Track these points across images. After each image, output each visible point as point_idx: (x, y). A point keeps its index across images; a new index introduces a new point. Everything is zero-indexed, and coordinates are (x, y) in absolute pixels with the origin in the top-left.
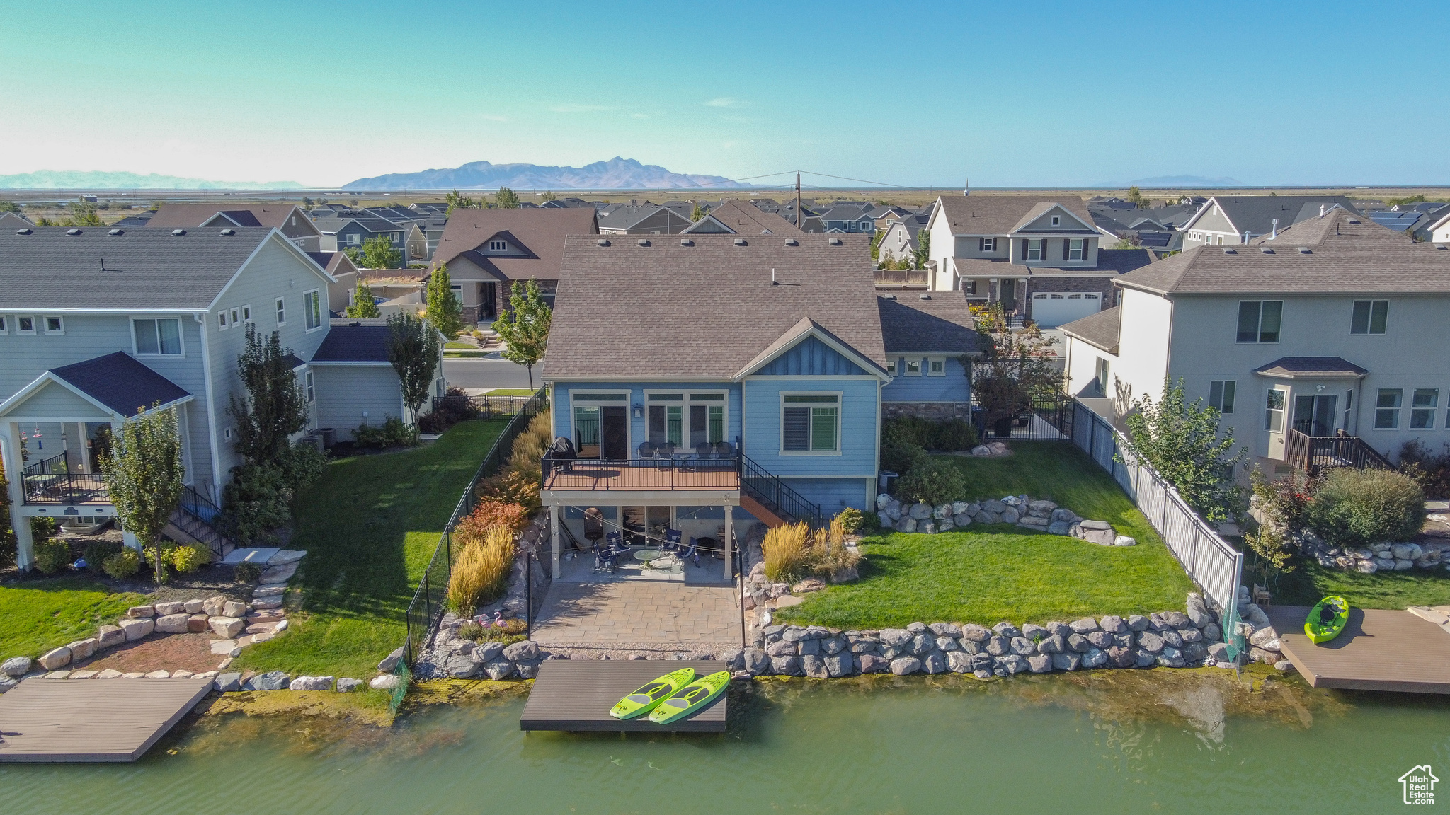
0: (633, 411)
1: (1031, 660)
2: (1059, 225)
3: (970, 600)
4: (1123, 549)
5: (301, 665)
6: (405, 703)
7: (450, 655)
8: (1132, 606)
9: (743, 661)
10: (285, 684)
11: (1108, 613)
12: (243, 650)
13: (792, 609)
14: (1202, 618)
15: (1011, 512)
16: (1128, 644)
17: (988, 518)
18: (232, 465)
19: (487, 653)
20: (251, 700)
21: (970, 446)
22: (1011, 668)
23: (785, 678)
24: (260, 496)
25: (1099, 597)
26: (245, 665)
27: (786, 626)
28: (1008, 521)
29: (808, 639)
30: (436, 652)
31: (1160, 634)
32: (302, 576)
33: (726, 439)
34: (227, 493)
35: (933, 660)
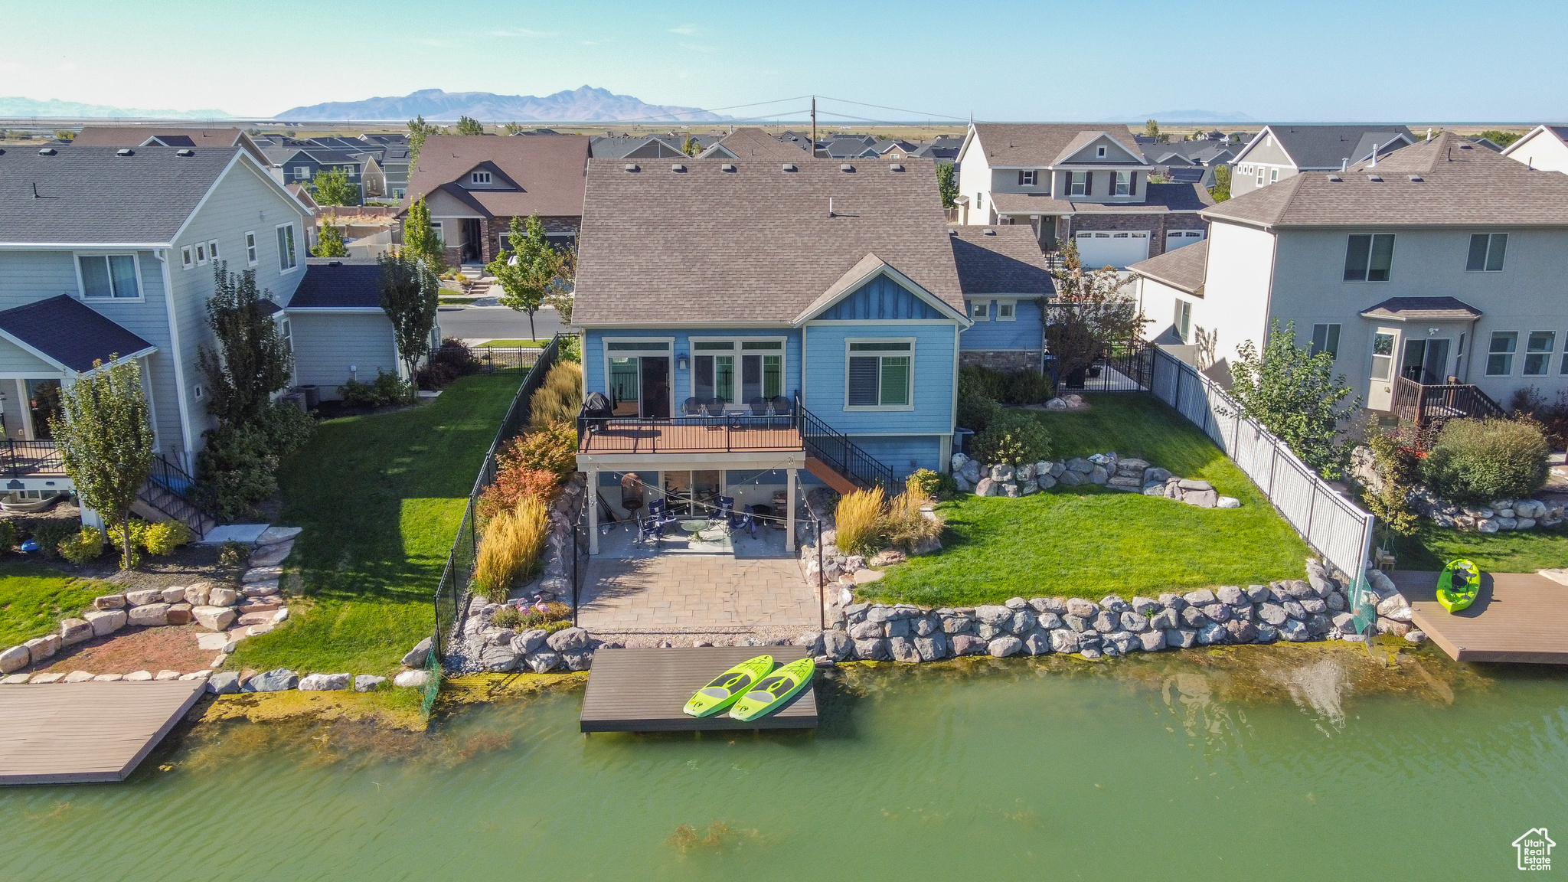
0: (677, 362)
1: (1143, 637)
2: (1105, 156)
3: (1071, 572)
4: (1228, 512)
5: (310, 661)
6: (438, 703)
7: (485, 645)
8: (1248, 575)
9: (823, 645)
10: (293, 684)
11: (1225, 584)
12: (238, 645)
13: (873, 585)
14: (1326, 586)
15: (1100, 472)
16: (1248, 618)
17: (1075, 478)
18: (203, 429)
19: (530, 641)
20: (254, 704)
21: (1044, 400)
22: (1122, 647)
23: (871, 664)
24: (242, 465)
25: (1211, 566)
26: (243, 663)
27: (870, 605)
28: (1095, 481)
29: (896, 619)
30: (467, 642)
31: (1281, 605)
32: (299, 557)
33: (783, 393)
34: (201, 460)
35: (1036, 640)
